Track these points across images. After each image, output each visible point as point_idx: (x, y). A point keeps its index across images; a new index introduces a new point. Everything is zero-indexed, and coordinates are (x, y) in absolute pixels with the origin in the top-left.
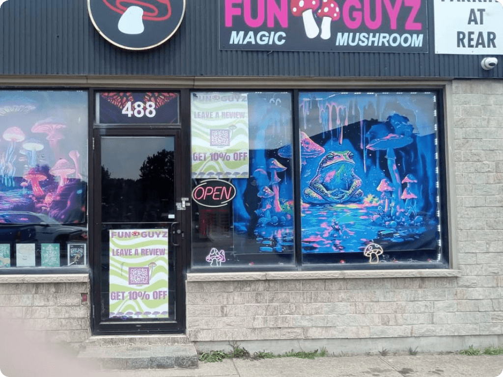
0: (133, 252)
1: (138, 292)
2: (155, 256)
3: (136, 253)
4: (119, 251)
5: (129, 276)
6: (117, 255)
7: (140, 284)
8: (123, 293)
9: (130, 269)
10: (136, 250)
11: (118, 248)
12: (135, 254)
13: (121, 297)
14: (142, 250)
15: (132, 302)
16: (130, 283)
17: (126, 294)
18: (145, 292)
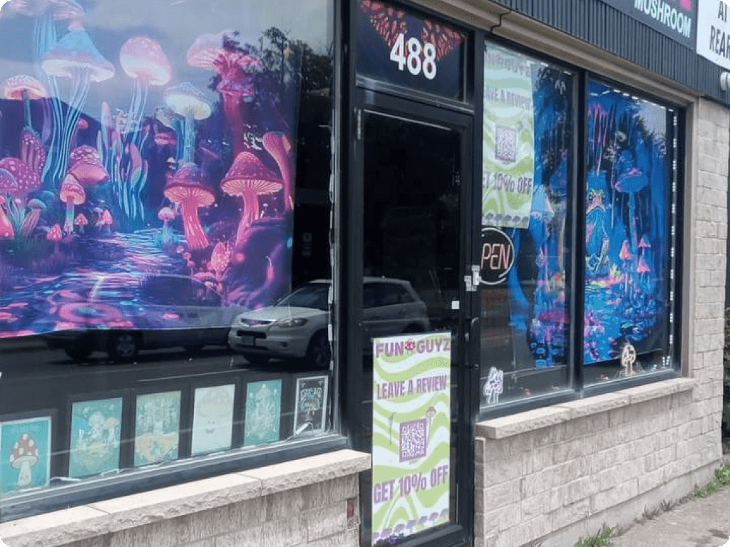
0: (406, 385)
1: (411, 476)
2: (435, 392)
3: (411, 391)
4: (387, 388)
5: (401, 443)
6: (384, 397)
7: (414, 457)
8: (392, 482)
9: (402, 425)
10: (411, 382)
11: (384, 382)
12: (409, 391)
13: (387, 495)
14: (418, 380)
15: (402, 502)
16: (402, 460)
17: (396, 484)
18: (421, 474)
